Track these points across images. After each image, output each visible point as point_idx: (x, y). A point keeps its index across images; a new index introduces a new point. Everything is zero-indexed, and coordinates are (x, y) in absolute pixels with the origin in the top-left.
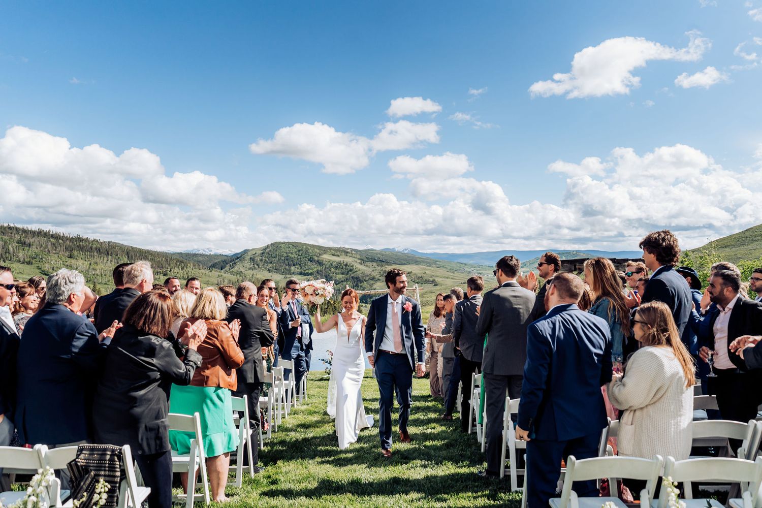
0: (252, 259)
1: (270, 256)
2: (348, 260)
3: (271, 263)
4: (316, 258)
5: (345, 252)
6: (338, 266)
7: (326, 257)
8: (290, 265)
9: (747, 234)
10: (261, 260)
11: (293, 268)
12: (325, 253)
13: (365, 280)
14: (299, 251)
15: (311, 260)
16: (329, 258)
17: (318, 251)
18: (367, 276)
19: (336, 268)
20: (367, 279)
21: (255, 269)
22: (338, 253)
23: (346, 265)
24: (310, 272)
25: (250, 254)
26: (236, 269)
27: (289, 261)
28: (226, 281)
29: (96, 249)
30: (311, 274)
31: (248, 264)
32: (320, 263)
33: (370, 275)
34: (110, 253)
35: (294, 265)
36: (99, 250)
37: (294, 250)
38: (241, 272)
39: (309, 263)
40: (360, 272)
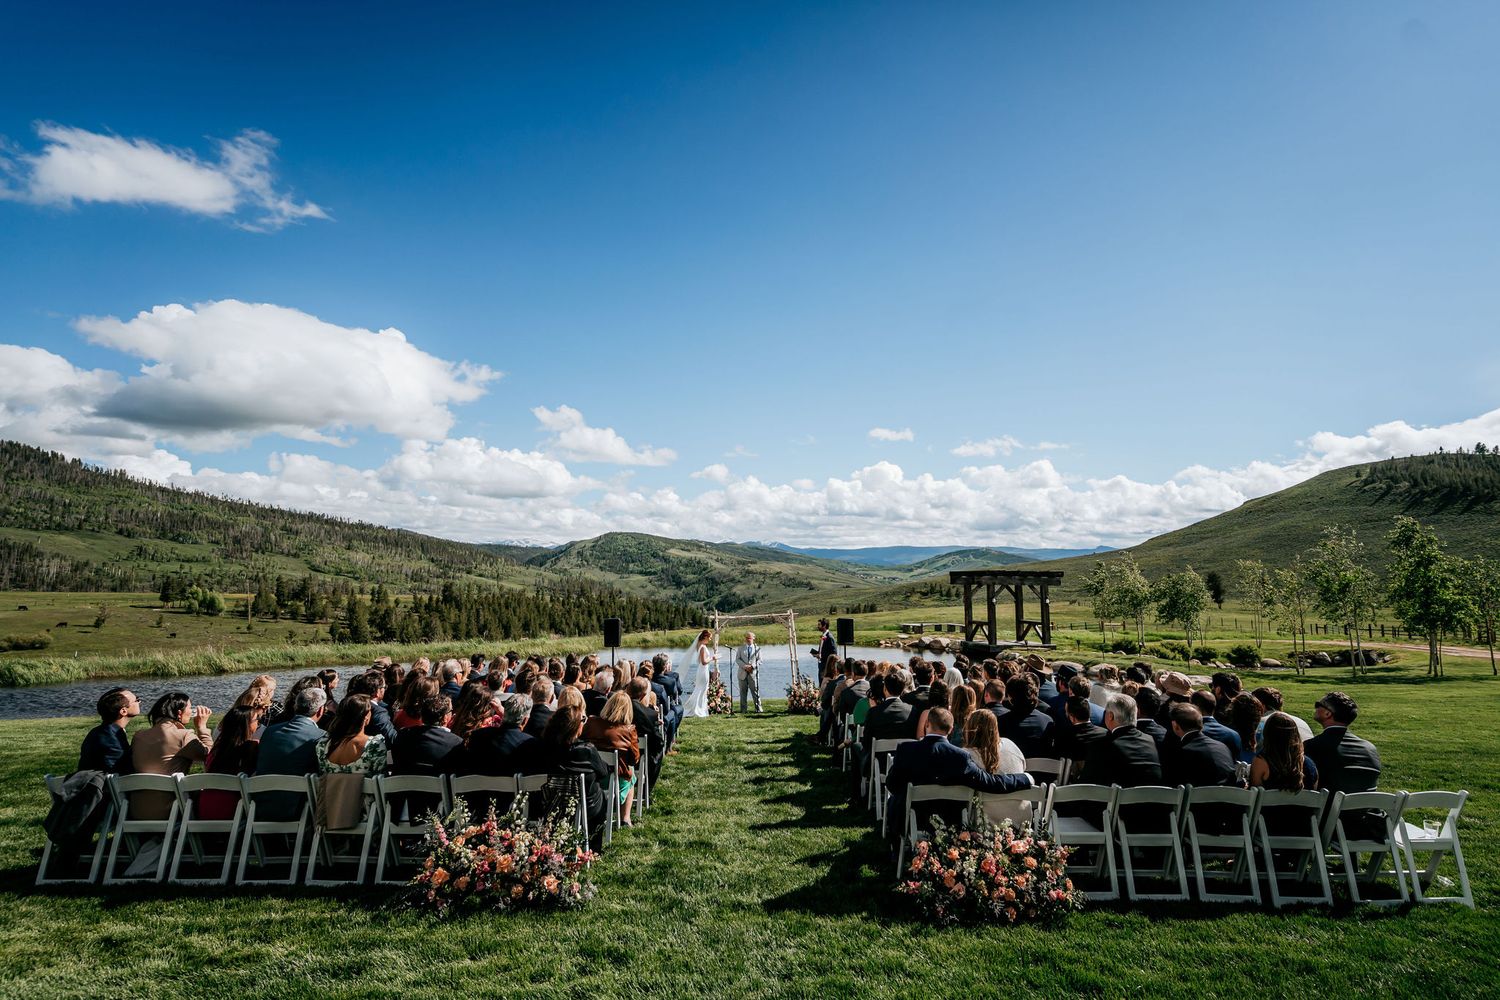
0: (580, 554)
1: (603, 550)
2: (701, 556)
3: (604, 558)
4: (661, 554)
5: (696, 545)
6: (689, 563)
7: (674, 552)
8: (628, 562)
9: (1194, 530)
10: (591, 555)
11: (631, 565)
12: (673, 547)
13: (722, 582)
14: (640, 544)
15: (655, 555)
16: (678, 554)
17: (664, 545)
18: (724, 577)
19: (686, 566)
20: (725, 580)
21: (584, 565)
22: (689, 548)
23: (699, 562)
24: (653, 570)
25: (577, 547)
26: (559, 565)
27: (626, 557)
28: (546, 581)
29: (382, 538)
30: (655, 573)
31: (574, 560)
32: (666, 560)
33: (729, 575)
34: (399, 544)
35: (633, 562)
36: (385, 540)
37: (634, 543)
38: (566, 570)
39: (652, 559)
40: (717, 571)
